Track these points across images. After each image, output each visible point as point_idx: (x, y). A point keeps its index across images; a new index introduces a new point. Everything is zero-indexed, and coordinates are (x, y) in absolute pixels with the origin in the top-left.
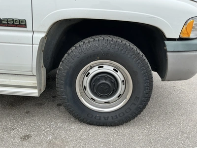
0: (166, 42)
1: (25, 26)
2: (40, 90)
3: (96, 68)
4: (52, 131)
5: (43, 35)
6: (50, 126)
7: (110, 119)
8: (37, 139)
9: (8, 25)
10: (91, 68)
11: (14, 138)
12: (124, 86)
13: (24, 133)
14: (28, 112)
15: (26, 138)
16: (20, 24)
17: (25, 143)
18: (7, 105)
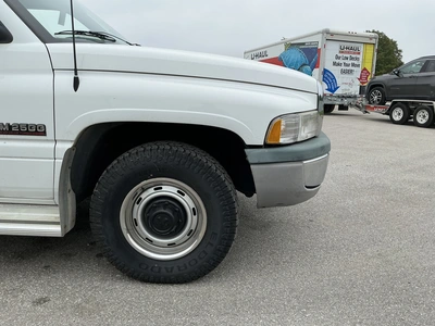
0: (247, 151)
1: (44, 134)
2: (65, 227)
3: (152, 190)
4: (83, 292)
5: (70, 145)
6: (80, 286)
7: (176, 271)
8: (58, 302)
9: (20, 133)
10: (144, 190)
11: (22, 302)
12: (195, 217)
13: (38, 296)
14: (46, 267)
15: (41, 301)
16: (38, 131)
17: (39, 308)
18: (13, 257)
